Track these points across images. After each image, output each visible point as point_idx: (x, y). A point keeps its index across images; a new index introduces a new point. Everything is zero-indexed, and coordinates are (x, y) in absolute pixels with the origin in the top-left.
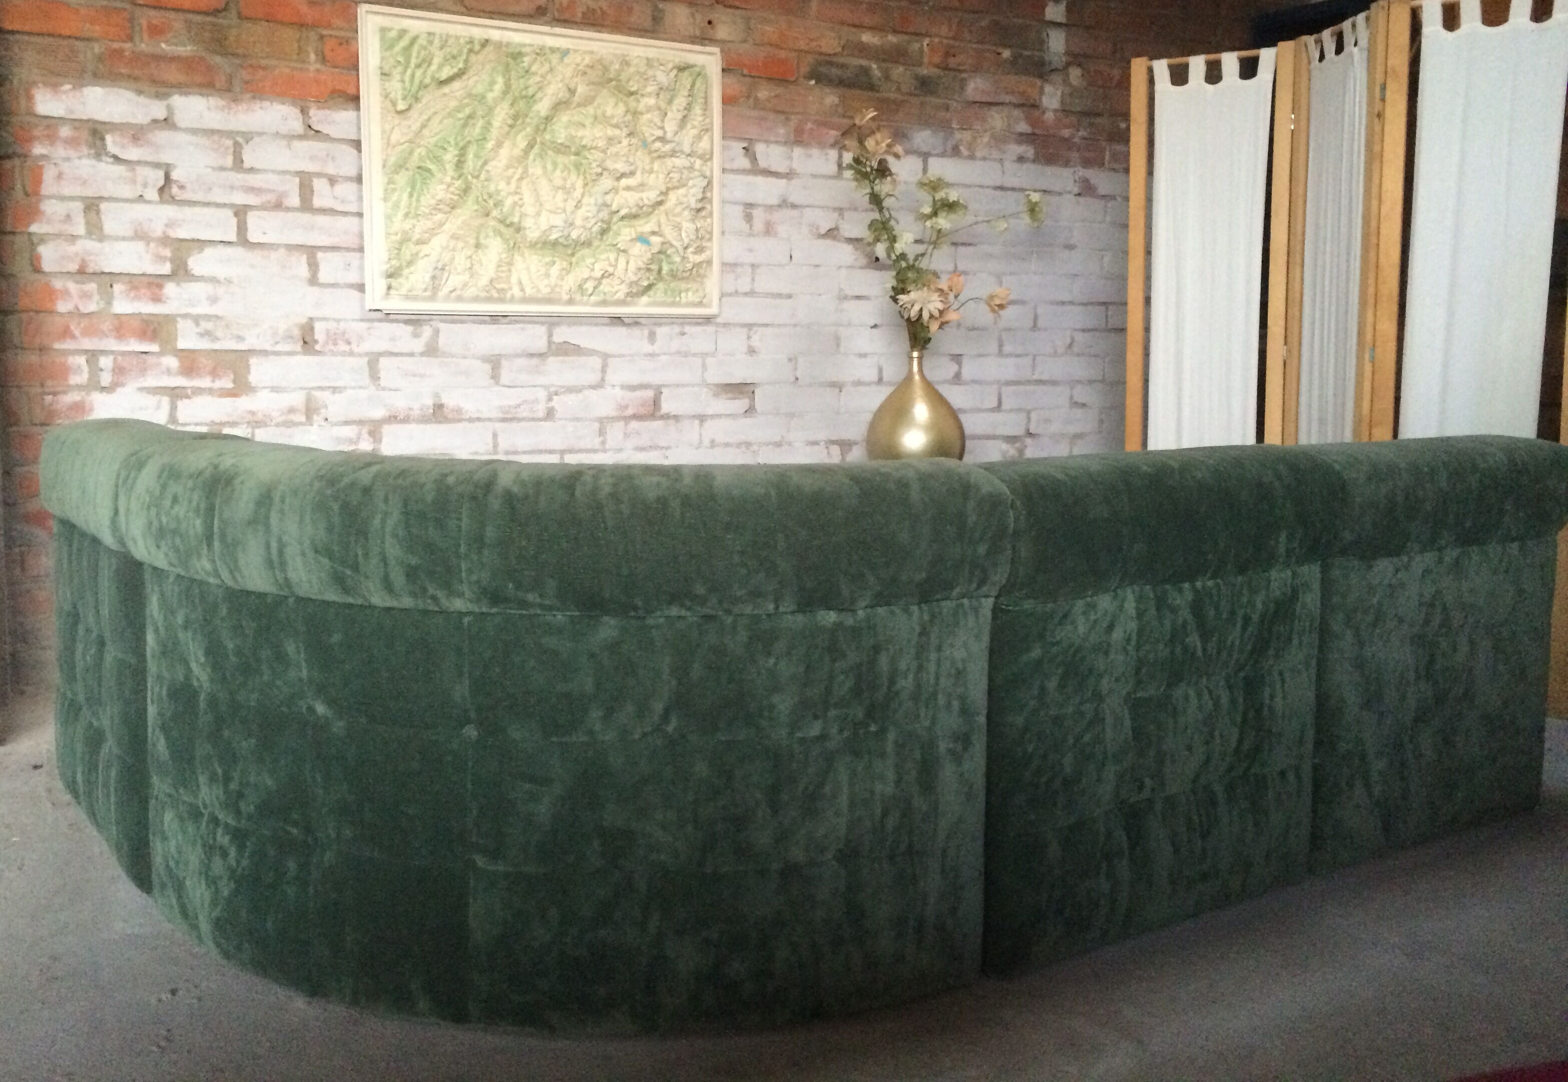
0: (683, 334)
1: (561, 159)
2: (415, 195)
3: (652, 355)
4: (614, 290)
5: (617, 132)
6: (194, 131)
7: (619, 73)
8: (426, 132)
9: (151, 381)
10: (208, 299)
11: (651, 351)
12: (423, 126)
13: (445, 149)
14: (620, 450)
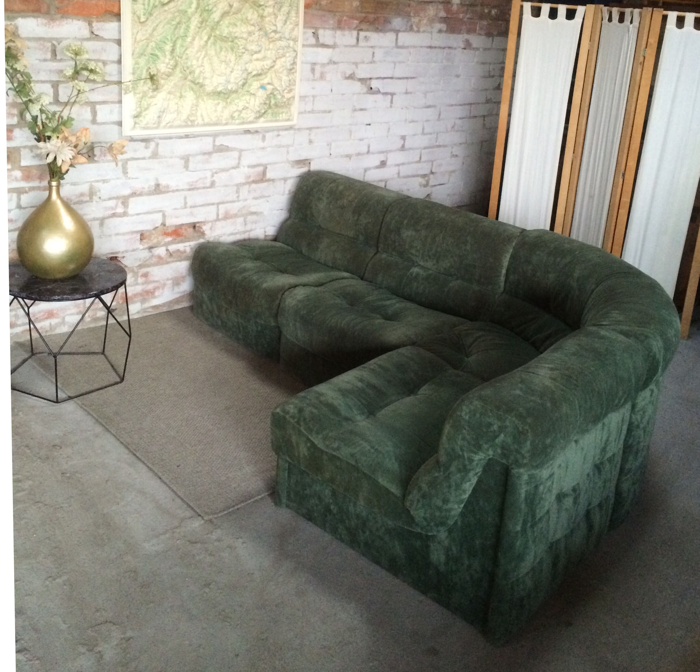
0: (278, 135)
1: (224, 45)
3: (263, 148)
4: (248, 116)
5: (253, 28)
6: (30, 39)
8: (155, 33)
11: (263, 146)
12: (154, 30)
13: (165, 43)
14: (246, 200)
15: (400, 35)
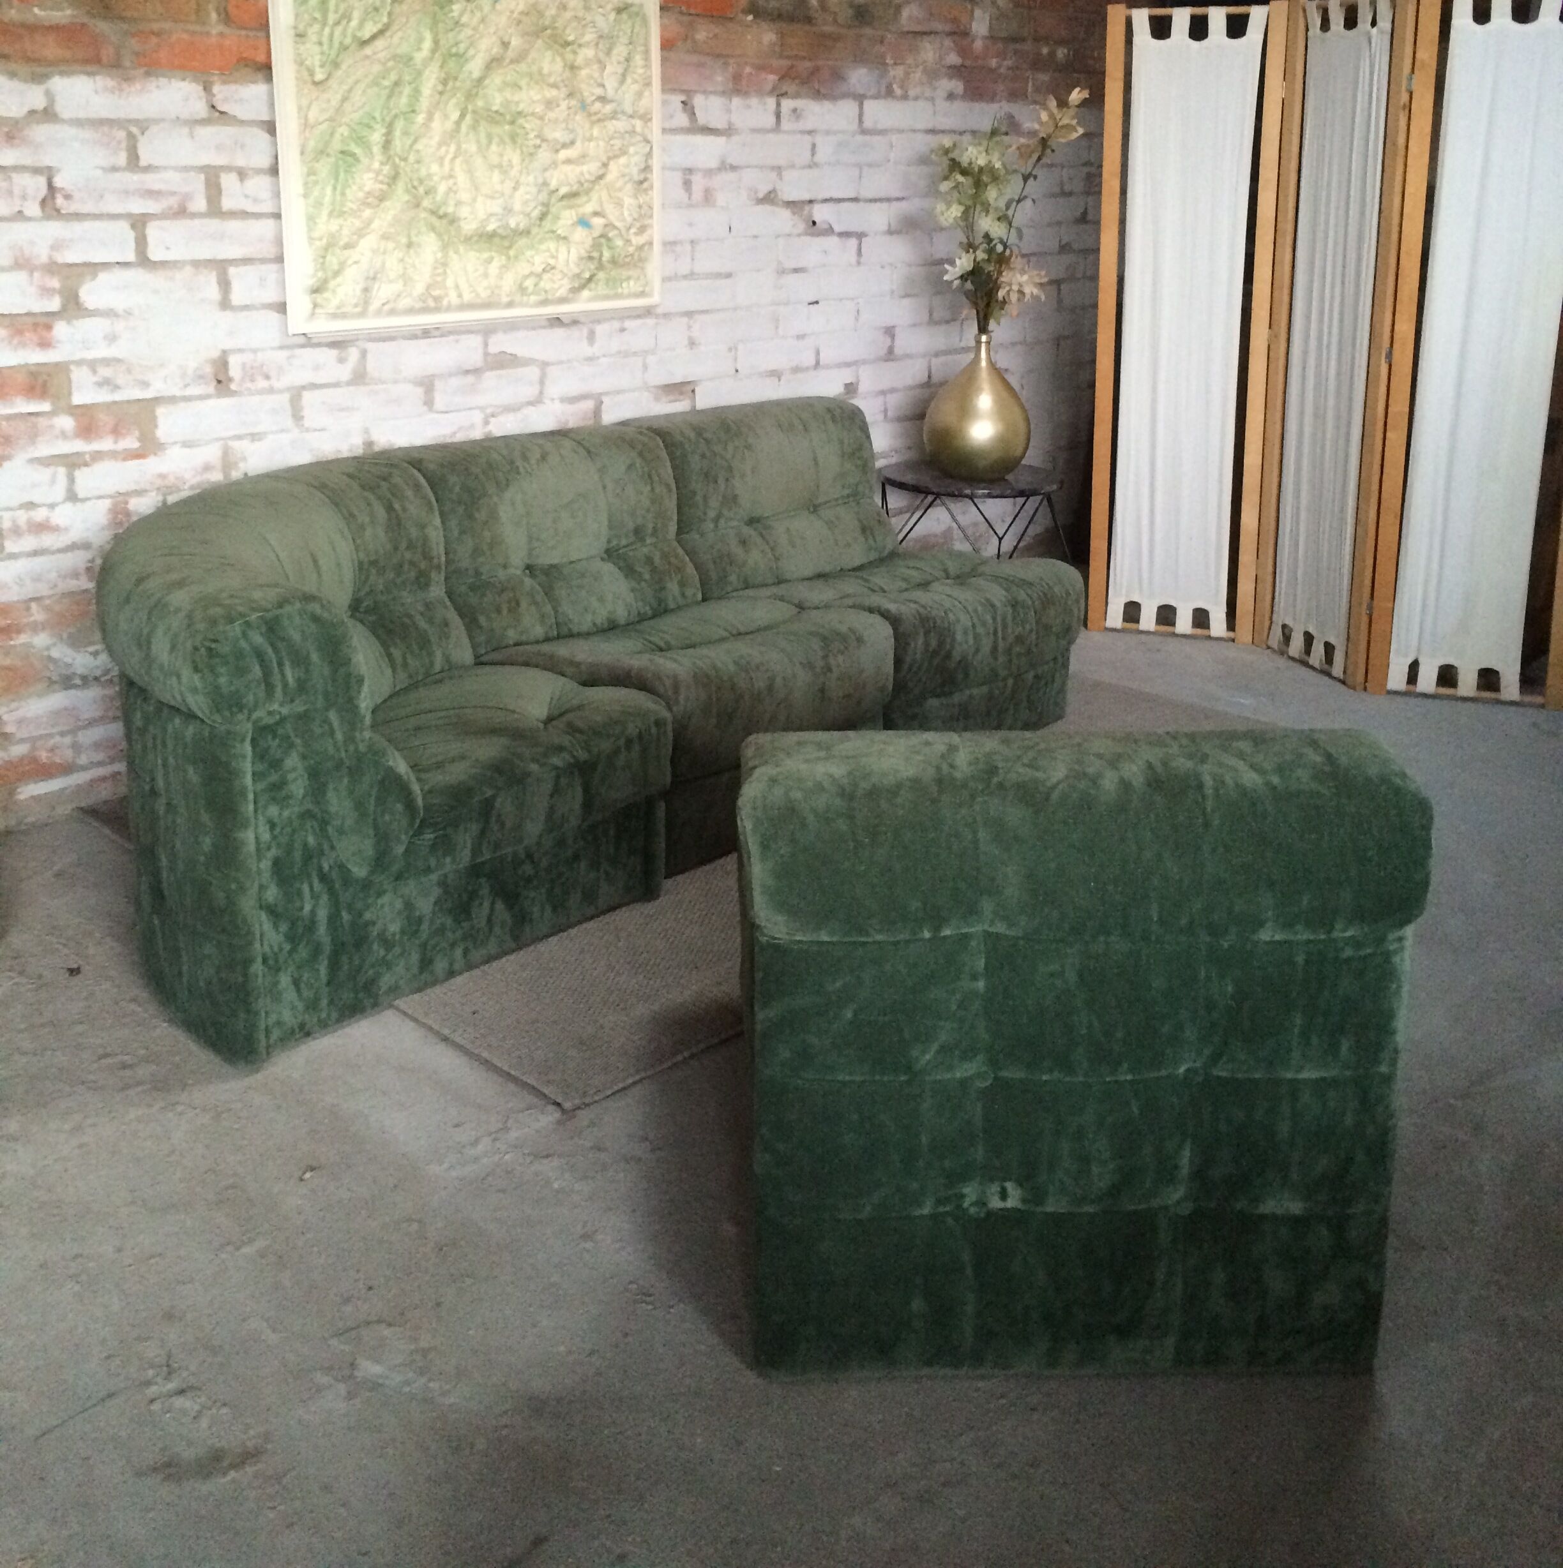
0: (623, 330)
1: (496, 130)
2: (339, 187)
3: (590, 359)
4: (556, 286)
5: (554, 92)
6: (78, 123)
7: (554, 19)
8: (348, 106)
9: (44, 449)
10: (105, 338)
11: (590, 355)
13: (370, 127)
15: (868, 104)
